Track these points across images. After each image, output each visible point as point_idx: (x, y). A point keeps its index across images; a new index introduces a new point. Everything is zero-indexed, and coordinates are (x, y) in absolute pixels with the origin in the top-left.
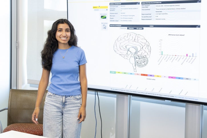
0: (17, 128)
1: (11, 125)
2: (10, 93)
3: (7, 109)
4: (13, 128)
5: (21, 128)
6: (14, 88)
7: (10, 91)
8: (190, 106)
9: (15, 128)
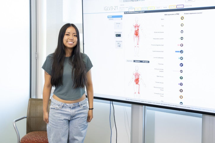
0: (34, 137)
1: (29, 133)
2: (29, 102)
3: (26, 118)
4: (31, 137)
5: (38, 137)
6: (34, 97)
7: (29, 100)
8: (207, 117)
9: (32, 137)
